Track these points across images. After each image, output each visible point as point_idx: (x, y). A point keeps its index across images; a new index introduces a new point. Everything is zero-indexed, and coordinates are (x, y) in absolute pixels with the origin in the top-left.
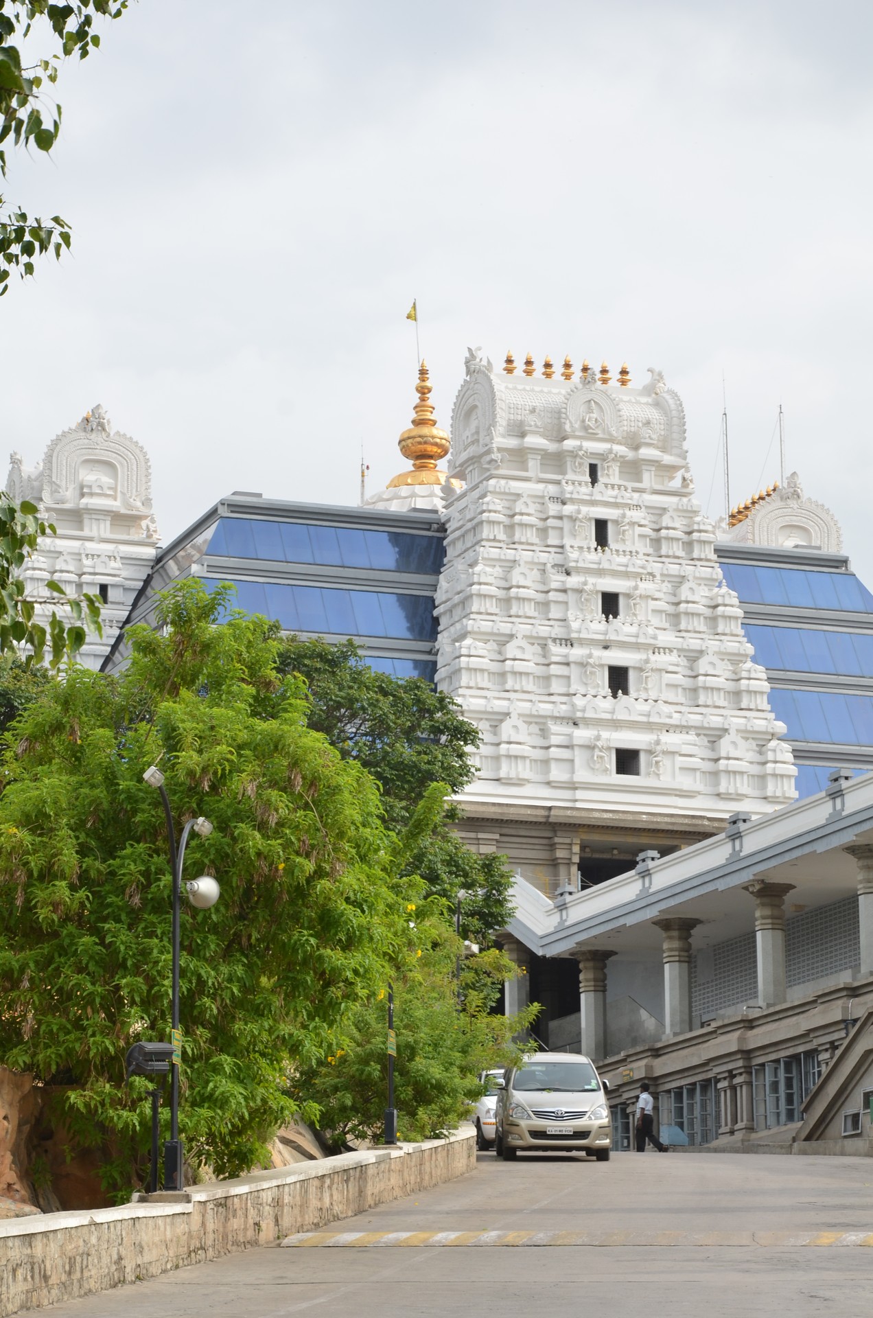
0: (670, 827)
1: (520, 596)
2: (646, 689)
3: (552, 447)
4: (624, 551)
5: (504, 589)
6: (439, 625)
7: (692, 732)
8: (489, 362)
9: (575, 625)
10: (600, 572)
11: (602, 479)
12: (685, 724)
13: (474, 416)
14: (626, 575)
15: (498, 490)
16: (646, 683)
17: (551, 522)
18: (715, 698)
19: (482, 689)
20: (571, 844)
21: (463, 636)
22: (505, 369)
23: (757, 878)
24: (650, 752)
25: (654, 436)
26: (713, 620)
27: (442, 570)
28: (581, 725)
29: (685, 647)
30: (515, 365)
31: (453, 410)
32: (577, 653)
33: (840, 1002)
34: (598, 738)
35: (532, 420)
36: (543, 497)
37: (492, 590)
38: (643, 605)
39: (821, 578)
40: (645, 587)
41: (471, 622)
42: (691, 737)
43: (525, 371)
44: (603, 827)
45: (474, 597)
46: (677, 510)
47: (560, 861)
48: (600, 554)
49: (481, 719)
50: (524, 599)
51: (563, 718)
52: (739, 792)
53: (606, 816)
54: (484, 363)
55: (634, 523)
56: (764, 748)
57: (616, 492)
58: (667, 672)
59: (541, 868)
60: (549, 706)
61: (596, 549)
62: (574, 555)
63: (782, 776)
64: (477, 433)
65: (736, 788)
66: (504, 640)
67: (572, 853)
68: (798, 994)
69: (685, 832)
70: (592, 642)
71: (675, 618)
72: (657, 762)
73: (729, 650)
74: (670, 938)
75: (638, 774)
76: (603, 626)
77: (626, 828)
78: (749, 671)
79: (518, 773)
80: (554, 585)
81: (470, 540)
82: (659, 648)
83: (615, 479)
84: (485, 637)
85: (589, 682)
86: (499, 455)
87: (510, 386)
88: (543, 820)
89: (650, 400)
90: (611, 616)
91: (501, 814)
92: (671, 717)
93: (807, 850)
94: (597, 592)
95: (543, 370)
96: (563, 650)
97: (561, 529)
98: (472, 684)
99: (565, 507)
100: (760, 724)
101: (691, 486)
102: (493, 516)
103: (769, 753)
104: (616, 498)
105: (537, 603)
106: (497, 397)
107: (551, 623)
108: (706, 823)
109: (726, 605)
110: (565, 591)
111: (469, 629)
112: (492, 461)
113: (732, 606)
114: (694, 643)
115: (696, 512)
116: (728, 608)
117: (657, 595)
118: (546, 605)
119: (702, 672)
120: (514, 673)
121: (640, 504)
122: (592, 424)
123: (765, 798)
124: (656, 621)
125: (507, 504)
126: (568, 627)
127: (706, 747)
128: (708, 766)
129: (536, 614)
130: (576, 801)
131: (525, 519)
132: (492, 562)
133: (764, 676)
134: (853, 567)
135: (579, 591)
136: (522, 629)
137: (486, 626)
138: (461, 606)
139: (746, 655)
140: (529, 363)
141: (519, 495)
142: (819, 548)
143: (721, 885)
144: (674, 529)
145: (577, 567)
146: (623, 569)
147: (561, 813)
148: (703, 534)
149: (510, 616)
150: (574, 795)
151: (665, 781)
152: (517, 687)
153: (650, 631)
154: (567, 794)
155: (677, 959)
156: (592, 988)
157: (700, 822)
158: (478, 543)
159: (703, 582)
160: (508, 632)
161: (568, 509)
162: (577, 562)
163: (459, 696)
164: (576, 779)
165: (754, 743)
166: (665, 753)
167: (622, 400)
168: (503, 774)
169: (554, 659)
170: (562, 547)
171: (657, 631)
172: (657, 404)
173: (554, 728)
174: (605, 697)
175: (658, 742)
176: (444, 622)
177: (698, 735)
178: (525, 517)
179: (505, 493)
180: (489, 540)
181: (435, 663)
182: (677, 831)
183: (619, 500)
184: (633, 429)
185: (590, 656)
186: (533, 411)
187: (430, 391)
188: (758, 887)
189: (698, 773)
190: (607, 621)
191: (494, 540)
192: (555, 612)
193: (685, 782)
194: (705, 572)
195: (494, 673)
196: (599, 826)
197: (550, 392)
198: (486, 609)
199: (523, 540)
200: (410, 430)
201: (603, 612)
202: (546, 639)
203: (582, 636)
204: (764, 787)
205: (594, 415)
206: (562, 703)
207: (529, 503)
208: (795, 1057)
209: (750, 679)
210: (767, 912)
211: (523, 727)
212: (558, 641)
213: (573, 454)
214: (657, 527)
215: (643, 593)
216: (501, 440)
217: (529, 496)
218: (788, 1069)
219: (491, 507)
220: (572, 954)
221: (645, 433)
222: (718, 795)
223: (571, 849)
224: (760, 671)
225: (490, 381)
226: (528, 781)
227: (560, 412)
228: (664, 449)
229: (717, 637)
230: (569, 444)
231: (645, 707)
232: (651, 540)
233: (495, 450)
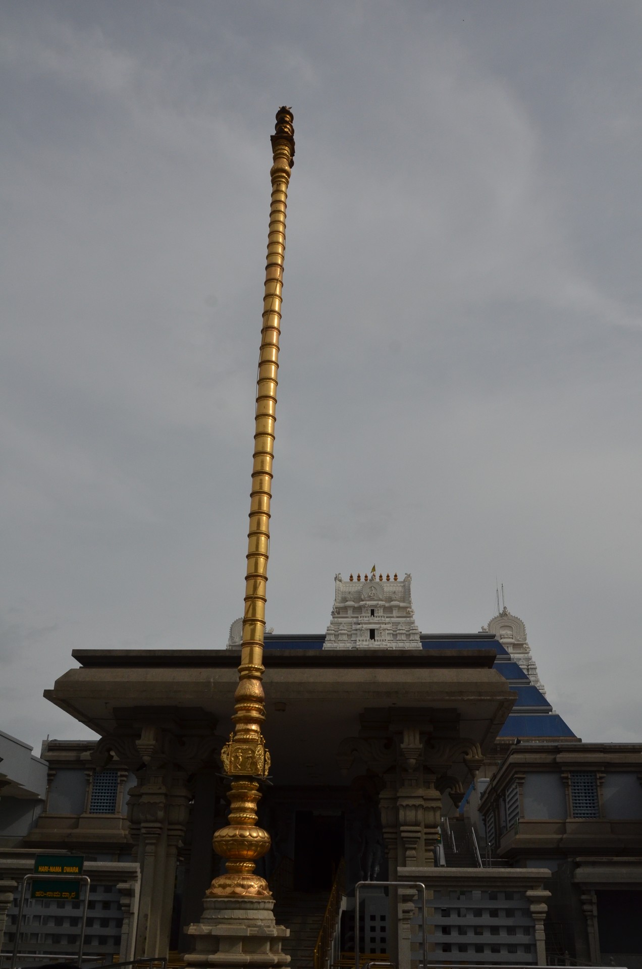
3: (356, 605)
4: (380, 640)
11: (375, 614)
15: (334, 622)
17: (353, 632)
25: (397, 597)
30: (353, 578)
35: (349, 596)
36: (352, 623)
46: (405, 623)
54: (340, 578)
55: (385, 629)
57: (380, 618)
61: (370, 640)
62: (359, 643)
83: (381, 614)
86: (336, 610)
87: (348, 585)
89: (402, 584)
97: (357, 634)
101: (412, 613)
102: (330, 632)
112: (333, 612)
115: (412, 623)
121: (390, 622)
122: (372, 595)
125: (336, 627)
131: (343, 632)
140: (359, 577)
141: (341, 623)
144: (402, 630)
146: (378, 646)
148: (413, 631)
161: (360, 626)
162: (360, 645)
167: (386, 586)
170: (356, 641)
179: (337, 623)
183: (380, 621)
184: (388, 595)
186: (350, 593)
191: (330, 640)
194: (414, 645)
197: (358, 586)
199: (341, 639)
205: (373, 592)
207: (344, 625)
213: (364, 606)
214: (396, 630)
216: (338, 604)
217: (345, 623)
219: (330, 629)
221: (393, 596)
227: (360, 592)
228: (404, 602)
230: (364, 603)
232: (394, 635)
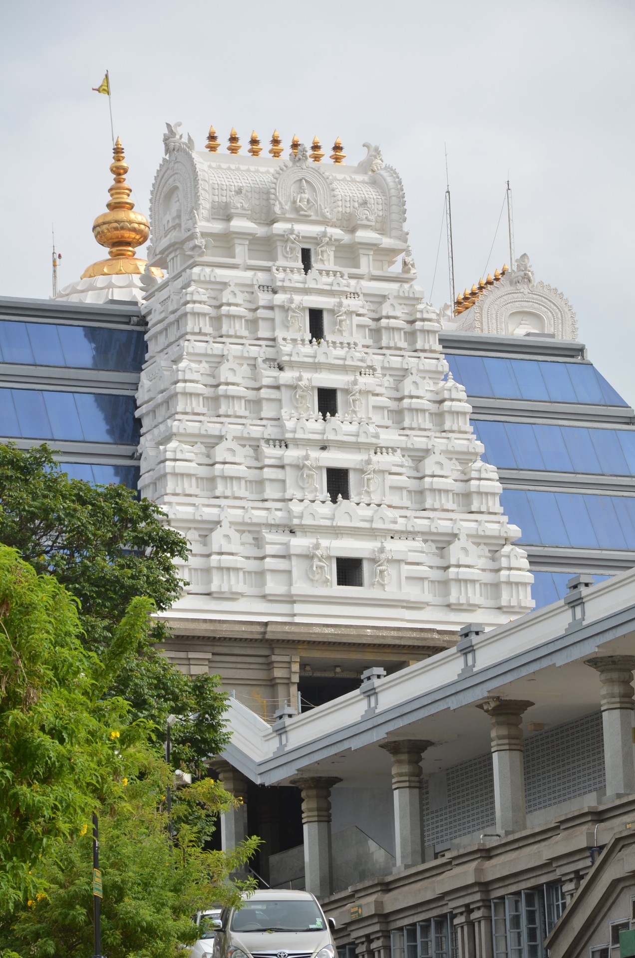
0: (397, 642)
1: (229, 393)
2: (368, 493)
3: (260, 231)
4: (341, 343)
5: (212, 386)
6: (141, 426)
7: (419, 538)
8: (190, 139)
9: (289, 424)
10: (316, 367)
11: (316, 265)
12: (411, 529)
13: (174, 198)
14: (344, 369)
15: (202, 278)
16: (368, 486)
17: (261, 313)
18: (443, 501)
19: (190, 495)
20: (290, 663)
21: (167, 439)
22: (207, 147)
23: (492, 695)
24: (374, 561)
25: (372, 217)
26: (439, 416)
27: (143, 367)
28: (298, 533)
29: (410, 446)
30: (218, 141)
31: (152, 192)
32: (292, 454)
33: (584, 828)
34: (317, 546)
35: (238, 202)
36: (252, 286)
37: (199, 388)
38: (364, 401)
39: (555, 368)
40: (365, 381)
41: (176, 423)
42: (418, 544)
43: (229, 149)
44: (324, 643)
45: (179, 396)
46: (398, 297)
47: (278, 681)
48: (316, 347)
49: (190, 529)
50: (233, 397)
51: (278, 526)
52: (472, 602)
53: (327, 631)
54: (185, 139)
55: (351, 313)
56: (497, 554)
57: (331, 279)
58: (390, 474)
59: (258, 689)
60: (263, 513)
61: (311, 342)
62: (287, 348)
63: (517, 584)
64: (179, 216)
65: (468, 598)
66: (213, 442)
67: (291, 672)
68: (539, 820)
69: (414, 646)
70: (308, 443)
71: (398, 415)
72: (381, 572)
73: (458, 449)
74: (399, 762)
75: (360, 584)
76: (319, 425)
77: (349, 644)
78: (479, 471)
79: (230, 587)
80: (266, 381)
81: (173, 334)
82: (381, 448)
83: (330, 265)
84: (192, 439)
85: (306, 485)
86: (203, 241)
87: (214, 165)
88: (259, 637)
89: (366, 178)
90: (328, 414)
91: (213, 631)
92: (396, 523)
93: (545, 663)
94: (313, 388)
95: (249, 147)
96: (278, 452)
97: (273, 320)
98: (179, 490)
99: (277, 296)
100: (492, 528)
101: (413, 271)
102: (198, 307)
103: (503, 559)
104: (332, 285)
105: (248, 401)
106: (200, 177)
107: (264, 422)
108: (436, 636)
109: (452, 400)
110: (277, 388)
111: (175, 430)
112: (195, 247)
113: (460, 400)
114: (419, 441)
115: (418, 300)
116: (455, 403)
117: (378, 390)
118: (256, 404)
119: (428, 472)
120: (224, 478)
121: (358, 291)
122: (303, 205)
123: (499, 608)
124: (377, 418)
125: (212, 294)
126: (282, 427)
127: (434, 554)
128: (437, 575)
129: (247, 413)
130: (295, 615)
131: (233, 310)
132: (198, 357)
133: (496, 476)
134: (590, 356)
135: (294, 387)
136: (232, 429)
137: (192, 427)
138: (165, 406)
139: (476, 454)
140: (233, 139)
141: (225, 284)
142: (552, 336)
143: (453, 704)
144: (395, 318)
145: (290, 361)
146: (340, 362)
147: (279, 628)
148: (426, 323)
149: (219, 416)
150: (293, 608)
151: (391, 591)
152: (228, 493)
153: (372, 429)
154: (284, 608)
155: (407, 784)
156: (316, 819)
157: (429, 635)
158: (182, 336)
159: (427, 376)
160: (217, 433)
161: (280, 298)
162: (291, 355)
163: (165, 504)
164: (293, 592)
165: (486, 549)
166: (390, 561)
167: (335, 179)
168: (214, 588)
169: (268, 462)
170: (274, 340)
171: (379, 430)
172: (374, 183)
173: (269, 536)
174: (323, 502)
175: (382, 550)
176: (146, 423)
177: (425, 541)
178: (233, 308)
179: (210, 282)
180: (193, 334)
181: (138, 468)
182: (404, 646)
183: (335, 288)
184: (348, 210)
185: (307, 457)
186: (239, 192)
187: (126, 171)
188: (493, 705)
189: (426, 583)
190: (324, 419)
191: (200, 333)
192: (268, 411)
193: (413, 593)
194: (429, 364)
195: (202, 478)
196: (319, 642)
197: (257, 171)
198: (193, 409)
199: (232, 333)
200: (105, 215)
201: (319, 410)
202: (258, 439)
203: (297, 436)
204: (498, 596)
205: (306, 196)
206: (277, 509)
207: (237, 292)
208: (538, 889)
209: (480, 479)
210: (504, 731)
211: (235, 536)
212: (271, 442)
214: (376, 316)
215: (363, 388)
216: (204, 224)
217: (237, 285)
218: (530, 902)
219: (196, 298)
220: (293, 782)
221: (362, 213)
222: (448, 606)
223: (290, 668)
224: (491, 471)
225: (191, 159)
226: (242, 595)
227: (268, 193)
228: (382, 232)
229: (444, 434)
230: (280, 227)
231: (367, 512)
232: (370, 330)
233: (199, 235)
